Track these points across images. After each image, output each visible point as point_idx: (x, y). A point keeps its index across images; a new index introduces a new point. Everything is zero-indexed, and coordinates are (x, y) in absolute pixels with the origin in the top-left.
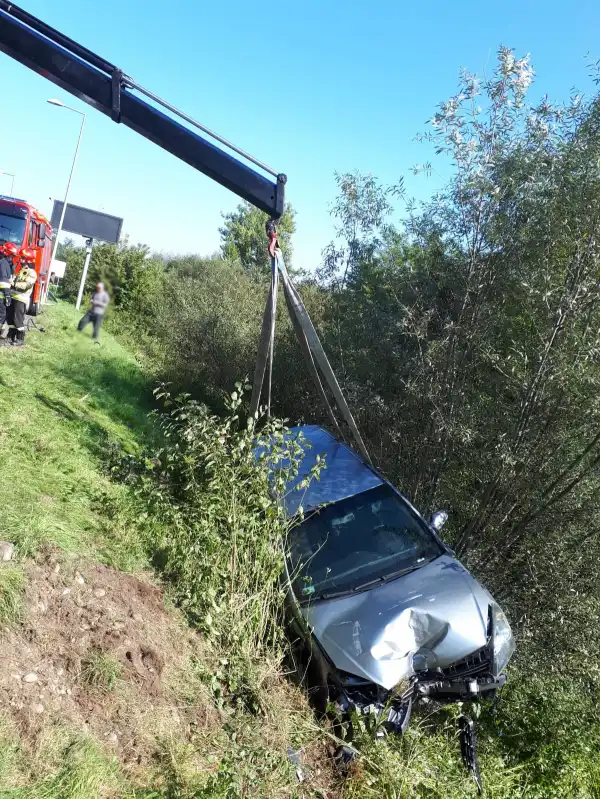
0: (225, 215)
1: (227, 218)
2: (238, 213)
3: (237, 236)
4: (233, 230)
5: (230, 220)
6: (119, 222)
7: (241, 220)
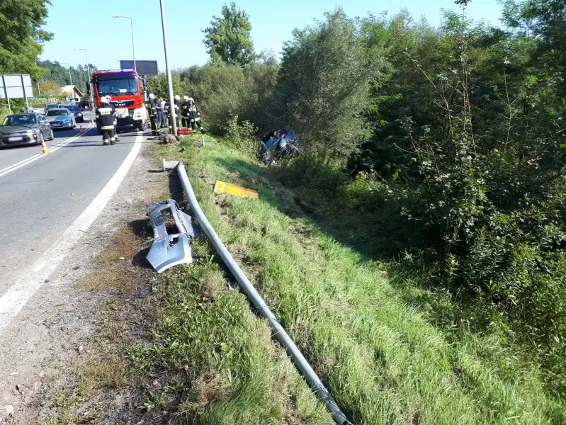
0: (204, 30)
1: (206, 31)
2: (212, 27)
3: (215, 42)
4: (211, 39)
5: (208, 33)
6: (155, 63)
7: (215, 31)
